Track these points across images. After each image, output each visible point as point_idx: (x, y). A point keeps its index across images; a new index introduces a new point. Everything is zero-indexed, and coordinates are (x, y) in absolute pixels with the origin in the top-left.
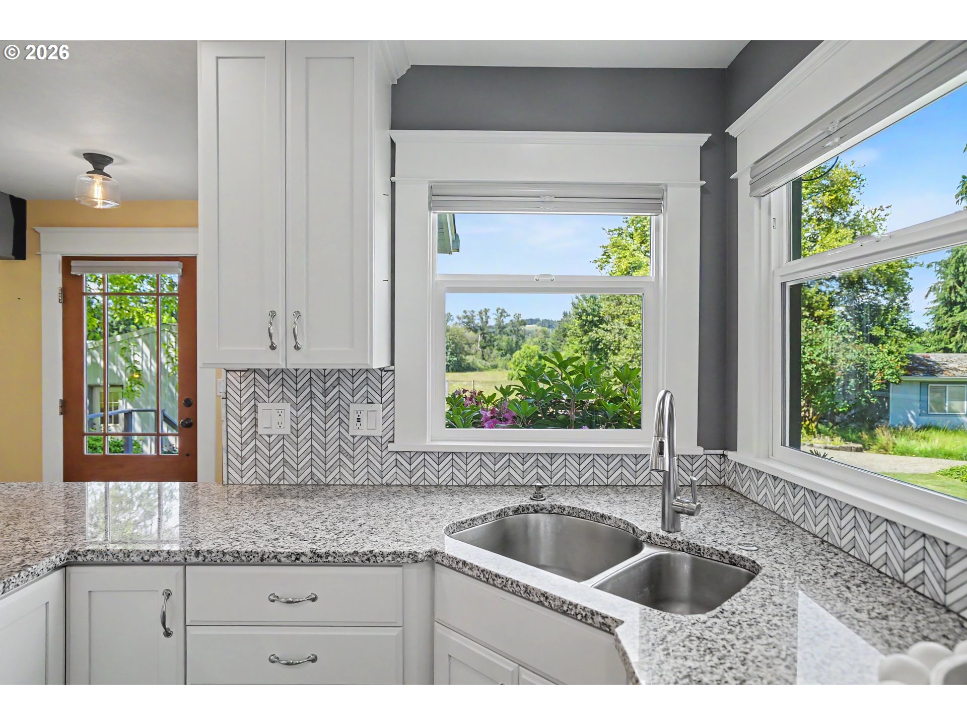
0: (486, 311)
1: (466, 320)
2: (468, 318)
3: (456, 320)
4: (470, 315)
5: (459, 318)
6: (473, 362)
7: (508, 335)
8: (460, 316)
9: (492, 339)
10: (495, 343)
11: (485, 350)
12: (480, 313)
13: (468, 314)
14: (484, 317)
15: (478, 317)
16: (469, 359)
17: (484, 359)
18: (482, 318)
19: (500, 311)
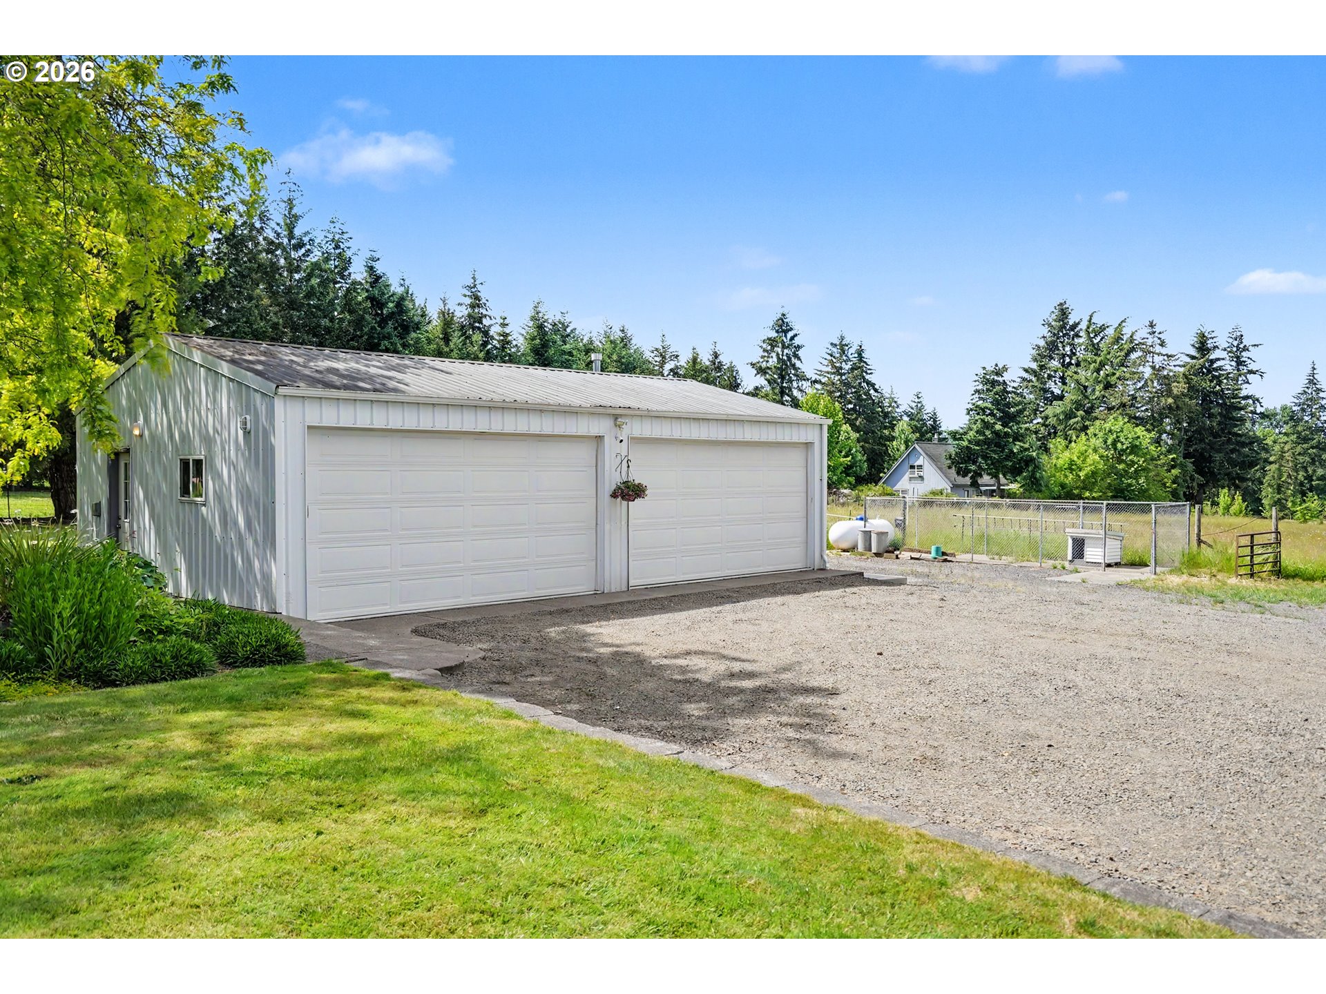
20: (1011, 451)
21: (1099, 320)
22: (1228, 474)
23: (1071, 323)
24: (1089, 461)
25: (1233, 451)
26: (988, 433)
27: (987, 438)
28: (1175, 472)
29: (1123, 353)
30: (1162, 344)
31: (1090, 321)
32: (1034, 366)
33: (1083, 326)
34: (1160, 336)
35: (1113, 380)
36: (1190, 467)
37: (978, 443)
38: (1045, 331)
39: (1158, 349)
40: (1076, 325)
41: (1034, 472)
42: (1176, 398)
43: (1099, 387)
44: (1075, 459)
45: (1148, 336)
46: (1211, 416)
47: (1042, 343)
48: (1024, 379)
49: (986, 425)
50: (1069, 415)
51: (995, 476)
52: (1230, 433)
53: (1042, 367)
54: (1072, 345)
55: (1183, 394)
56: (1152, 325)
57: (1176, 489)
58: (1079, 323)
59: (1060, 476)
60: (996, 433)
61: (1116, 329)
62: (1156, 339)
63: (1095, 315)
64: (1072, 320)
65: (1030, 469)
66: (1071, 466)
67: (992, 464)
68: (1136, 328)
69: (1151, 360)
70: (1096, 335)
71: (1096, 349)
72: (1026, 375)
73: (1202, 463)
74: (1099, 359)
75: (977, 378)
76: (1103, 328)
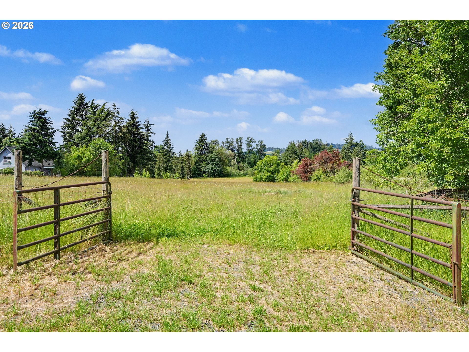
0: (241, 139)
1: (228, 144)
2: (229, 143)
3: (221, 144)
4: (230, 141)
5: (223, 143)
6: (231, 171)
7: (254, 154)
8: (224, 142)
9: (245, 157)
10: (246, 159)
11: (240, 164)
12: (237, 140)
13: (229, 140)
14: (239, 143)
15: (235, 143)
16: (229, 169)
17: (239, 169)
18: (238, 144)
19: (250, 139)
20: (47, 149)
21: (96, 102)
22: (142, 163)
23: (85, 102)
24: (86, 155)
25: (144, 154)
26: (35, 140)
27: (34, 143)
28: (123, 161)
29: (105, 116)
30: (118, 113)
31: (92, 102)
32: (70, 118)
33: (90, 104)
34: (118, 110)
35: (100, 125)
36: (129, 160)
37: (29, 145)
38: (74, 104)
39: (117, 115)
40: (87, 104)
41: (59, 159)
42: (123, 133)
43: (95, 128)
44: (80, 154)
45: (113, 109)
46: (136, 142)
47: (73, 109)
48: (66, 123)
49: (34, 137)
50: (83, 138)
51: (40, 161)
52: (143, 148)
53: (73, 119)
54: (85, 111)
55: (125, 132)
56: (114, 105)
57: (124, 168)
58: (88, 103)
59: (72, 162)
60: (40, 141)
61: (102, 106)
62: (116, 111)
63: (94, 100)
64: (86, 101)
65: (57, 158)
66: (78, 157)
67: (38, 155)
68: (109, 106)
69: (114, 118)
70: (95, 108)
71: (94, 114)
72: (66, 121)
73: (133, 159)
74: (95, 117)
75: (30, 115)
76: (97, 106)
